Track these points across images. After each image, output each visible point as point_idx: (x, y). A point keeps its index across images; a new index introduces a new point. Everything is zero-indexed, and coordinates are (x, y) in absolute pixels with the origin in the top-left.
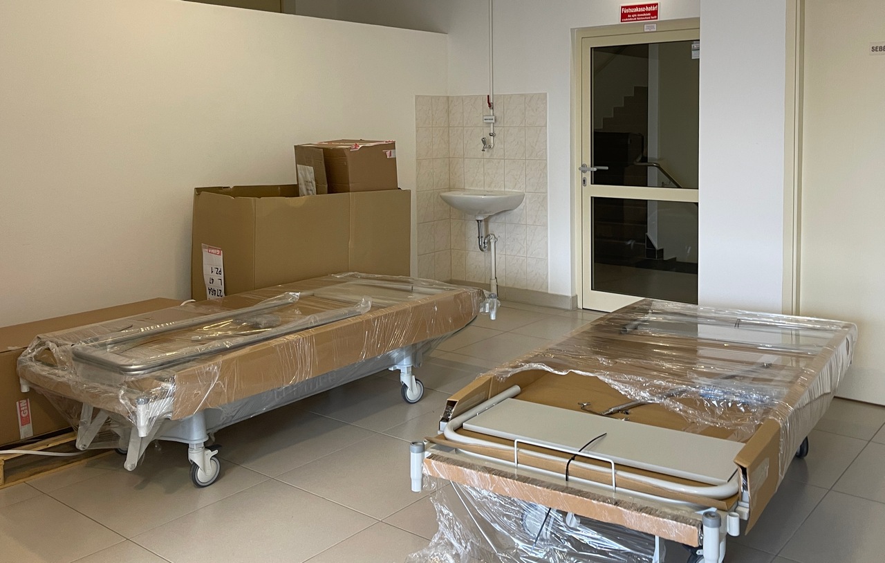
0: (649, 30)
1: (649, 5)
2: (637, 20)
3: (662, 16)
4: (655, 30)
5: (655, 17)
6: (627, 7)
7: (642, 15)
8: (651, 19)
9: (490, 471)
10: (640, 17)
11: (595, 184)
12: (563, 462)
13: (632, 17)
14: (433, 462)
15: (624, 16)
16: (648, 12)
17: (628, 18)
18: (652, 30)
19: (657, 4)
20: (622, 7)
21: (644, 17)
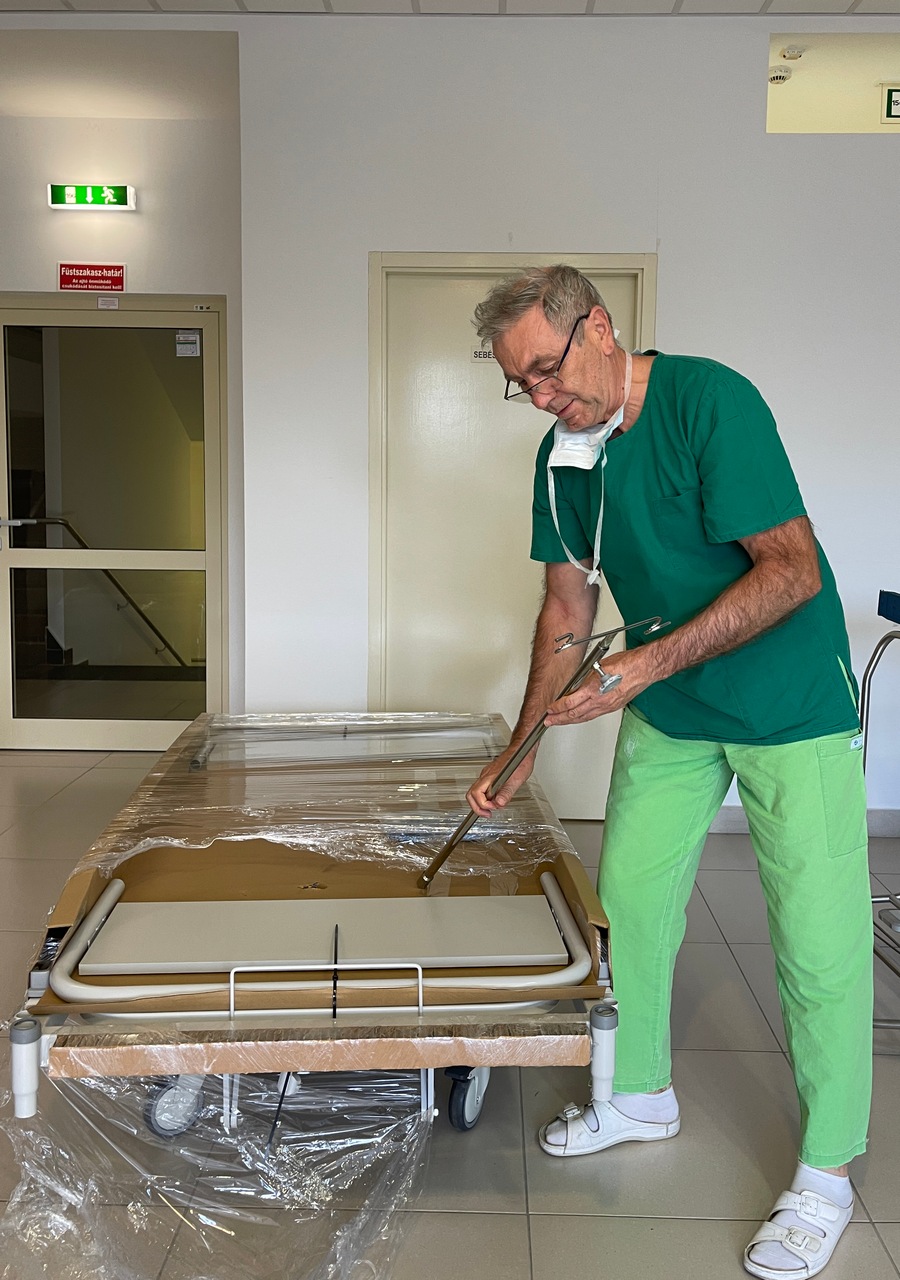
0: (105, 307)
1: (109, 268)
2: (88, 289)
3: (131, 286)
4: (116, 308)
5: (119, 287)
6: (71, 267)
7: (96, 282)
8: (112, 290)
9: (200, 1036)
10: (94, 284)
11: (14, 547)
12: (326, 988)
13: (79, 283)
14: (72, 1051)
15: (65, 280)
16: (107, 278)
17: (72, 284)
18: (111, 307)
19: (122, 267)
20: (62, 266)
21: (101, 284)
